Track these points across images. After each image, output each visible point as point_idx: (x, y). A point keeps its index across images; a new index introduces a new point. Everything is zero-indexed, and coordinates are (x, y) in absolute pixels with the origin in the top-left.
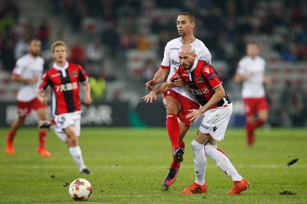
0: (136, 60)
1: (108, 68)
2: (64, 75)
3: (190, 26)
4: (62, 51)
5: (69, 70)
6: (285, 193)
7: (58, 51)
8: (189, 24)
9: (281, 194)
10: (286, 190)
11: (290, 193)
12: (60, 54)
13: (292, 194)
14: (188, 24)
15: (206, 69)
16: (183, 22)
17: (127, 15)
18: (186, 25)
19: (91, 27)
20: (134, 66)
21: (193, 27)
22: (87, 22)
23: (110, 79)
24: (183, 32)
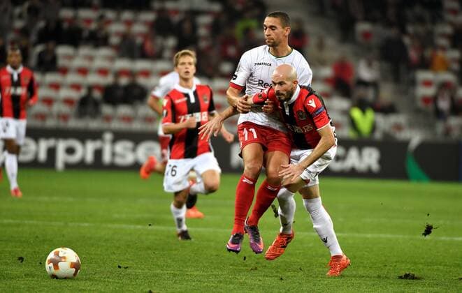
0: (428, 84)
1: (387, 94)
2: (193, 100)
3: (282, 32)
4: (190, 64)
5: (199, 93)
6: (407, 276)
7: (183, 64)
8: (282, 30)
9: (401, 277)
10: (408, 273)
11: (413, 278)
12: (186, 68)
13: (416, 278)
14: (280, 29)
15: (310, 101)
16: (272, 28)
17: (420, 20)
18: (276, 31)
19: (367, 35)
20: (424, 92)
21: (287, 34)
22: (363, 27)
23: (387, 110)
24: (272, 41)
